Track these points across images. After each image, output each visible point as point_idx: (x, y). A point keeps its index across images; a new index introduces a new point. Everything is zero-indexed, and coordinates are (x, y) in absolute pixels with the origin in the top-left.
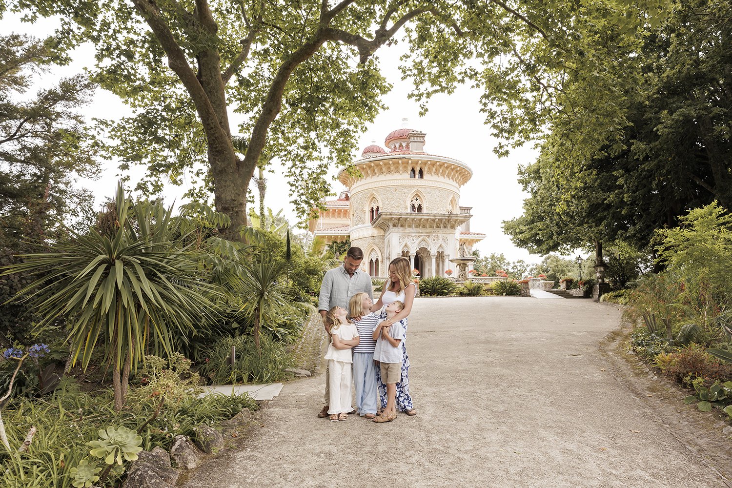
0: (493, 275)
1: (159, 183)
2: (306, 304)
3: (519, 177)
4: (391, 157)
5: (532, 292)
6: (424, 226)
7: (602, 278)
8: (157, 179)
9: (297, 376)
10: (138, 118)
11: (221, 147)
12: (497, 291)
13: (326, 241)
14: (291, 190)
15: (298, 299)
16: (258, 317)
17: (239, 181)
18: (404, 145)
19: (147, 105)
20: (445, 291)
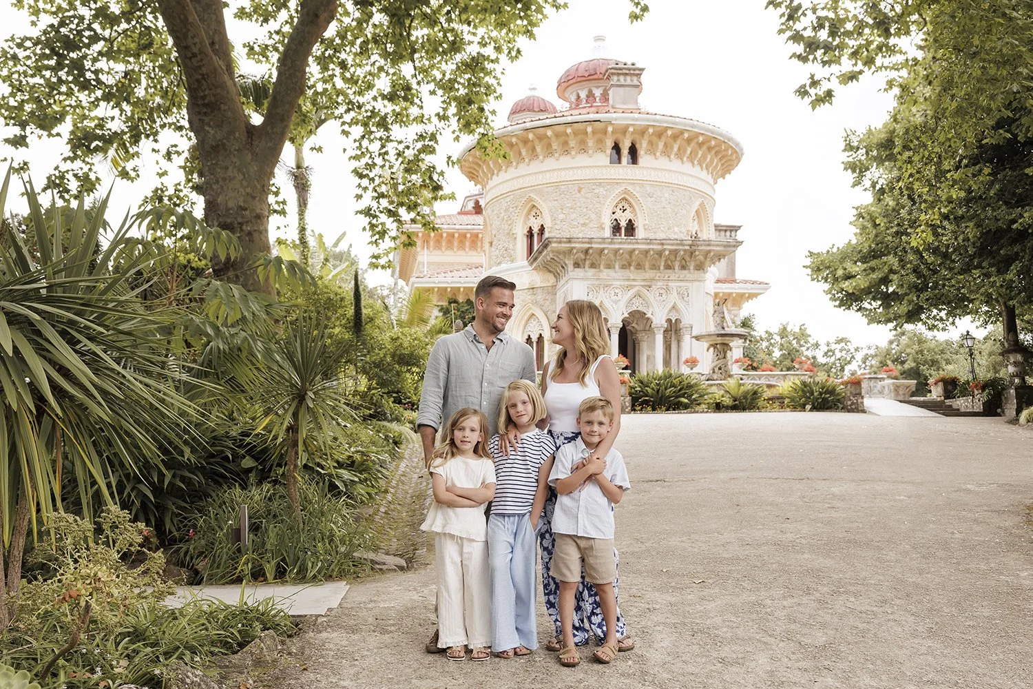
0: (788, 369)
1: (92, 177)
2: (394, 426)
3: (846, 157)
4: (570, 119)
5: (868, 402)
6: (639, 266)
7: (1021, 375)
8: (86, 168)
9: (376, 569)
10: (43, 38)
11: (215, 95)
12: (792, 399)
13: (435, 300)
14: (359, 186)
15: (378, 415)
16: (295, 444)
17: (254, 168)
18: (598, 93)
19: (59, 8)
20: (683, 399)
